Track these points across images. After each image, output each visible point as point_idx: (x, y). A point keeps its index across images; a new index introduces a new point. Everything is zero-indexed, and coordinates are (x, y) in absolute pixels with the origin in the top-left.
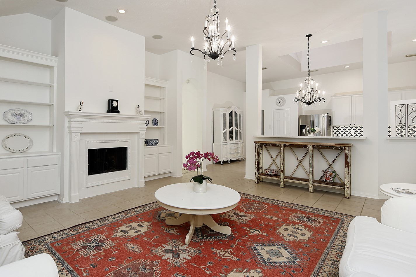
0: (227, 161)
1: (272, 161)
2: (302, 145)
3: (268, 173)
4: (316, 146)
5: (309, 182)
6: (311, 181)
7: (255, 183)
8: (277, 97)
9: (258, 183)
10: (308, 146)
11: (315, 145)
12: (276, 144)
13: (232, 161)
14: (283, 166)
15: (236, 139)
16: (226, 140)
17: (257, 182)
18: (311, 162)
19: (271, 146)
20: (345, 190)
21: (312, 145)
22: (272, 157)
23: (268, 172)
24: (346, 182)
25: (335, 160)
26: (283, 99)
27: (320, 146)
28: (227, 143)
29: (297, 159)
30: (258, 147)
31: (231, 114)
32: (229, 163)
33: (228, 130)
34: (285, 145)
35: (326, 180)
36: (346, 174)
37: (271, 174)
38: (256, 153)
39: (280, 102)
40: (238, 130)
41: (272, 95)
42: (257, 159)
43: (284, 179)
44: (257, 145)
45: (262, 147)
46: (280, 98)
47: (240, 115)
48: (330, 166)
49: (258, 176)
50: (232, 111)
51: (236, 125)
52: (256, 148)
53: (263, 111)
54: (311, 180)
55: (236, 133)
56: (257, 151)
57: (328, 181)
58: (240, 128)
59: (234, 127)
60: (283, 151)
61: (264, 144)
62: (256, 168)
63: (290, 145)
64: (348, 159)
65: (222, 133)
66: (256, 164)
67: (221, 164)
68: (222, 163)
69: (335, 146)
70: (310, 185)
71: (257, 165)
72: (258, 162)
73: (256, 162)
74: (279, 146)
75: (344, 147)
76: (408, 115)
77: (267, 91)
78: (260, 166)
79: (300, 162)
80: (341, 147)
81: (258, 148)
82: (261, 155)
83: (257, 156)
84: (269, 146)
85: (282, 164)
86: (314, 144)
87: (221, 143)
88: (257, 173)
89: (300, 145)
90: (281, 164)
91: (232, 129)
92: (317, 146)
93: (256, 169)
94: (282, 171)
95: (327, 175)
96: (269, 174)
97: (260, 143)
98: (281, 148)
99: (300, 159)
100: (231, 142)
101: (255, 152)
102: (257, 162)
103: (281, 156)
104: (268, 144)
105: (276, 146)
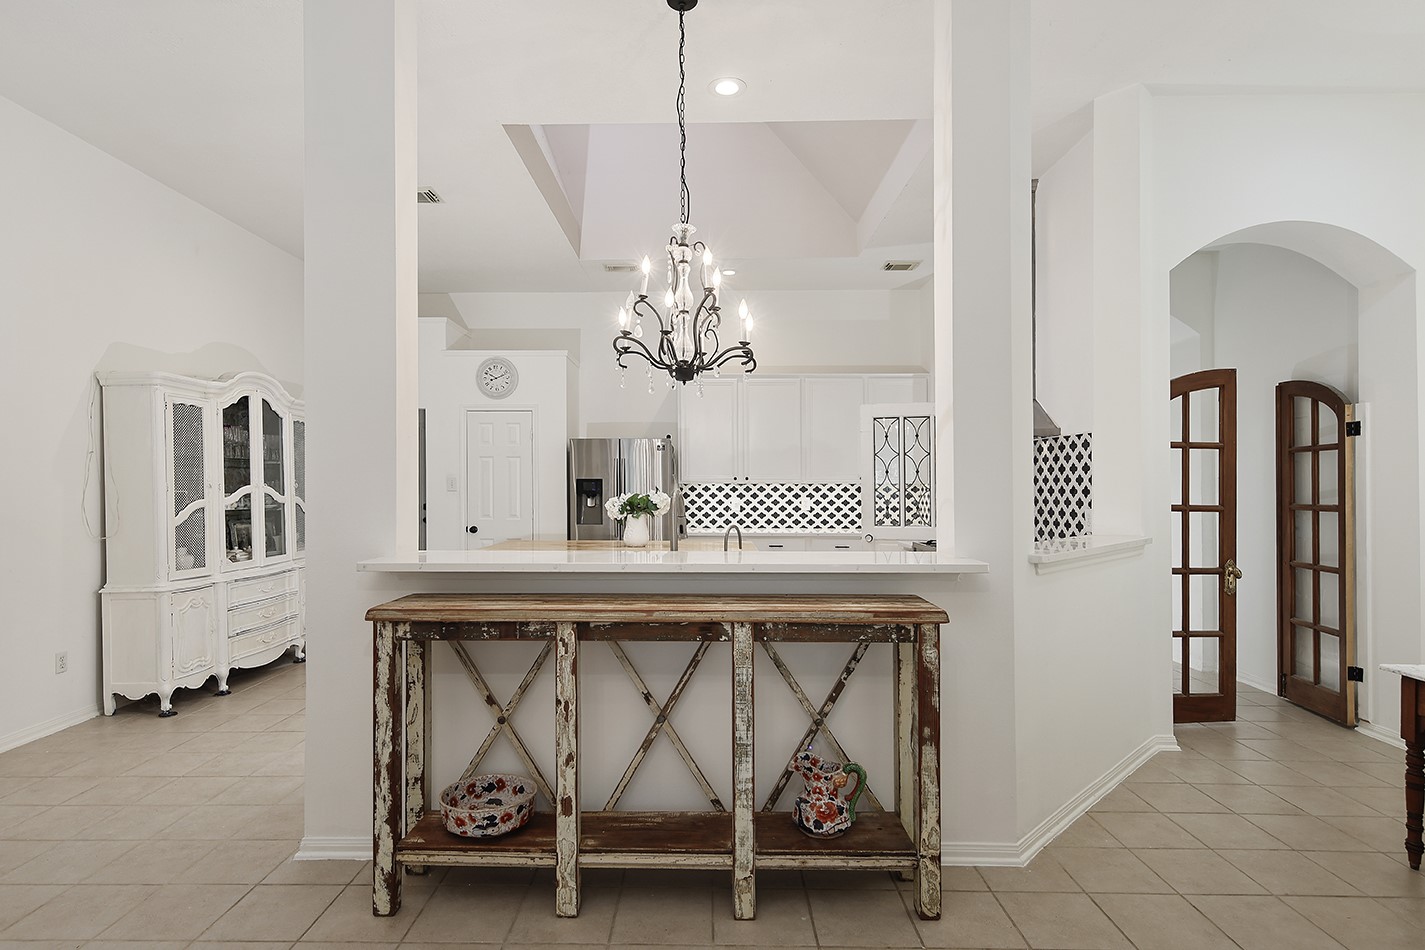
0: (213, 681)
1: (494, 723)
2: (692, 624)
3: (470, 830)
4: (769, 626)
5: (732, 852)
6: (742, 845)
7: (376, 912)
8: (480, 356)
9: (393, 913)
10: (728, 627)
11: (764, 624)
12: (527, 624)
13: (238, 676)
14: (570, 772)
15: (274, 546)
16: (200, 562)
17: (384, 907)
18: (741, 726)
19: (492, 638)
20: (923, 872)
21: (751, 623)
22: (490, 700)
23: (473, 820)
24: (924, 825)
25: (839, 687)
26: (510, 371)
27: (791, 624)
28: (208, 581)
29: (647, 697)
30: (396, 646)
31: (236, 415)
32: (222, 693)
33: (216, 502)
34: (583, 630)
35: (819, 825)
36: (928, 781)
37: (489, 831)
38: (382, 697)
39: (495, 380)
40: (289, 500)
41: (460, 344)
42: (385, 735)
43: (581, 851)
44: (388, 632)
45: (423, 644)
46: (495, 363)
47: (299, 427)
48: (818, 723)
49: (396, 864)
50: (244, 401)
51: (274, 475)
52: (376, 659)
53: (422, 414)
54: (742, 839)
55: (274, 515)
56: (391, 680)
57: (827, 826)
58: (300, 492)
59: (257, 488)
60: (574, 671)
61: (441, 624)
62: (379, 802)
63: (616, 625)
64: (932, 692)
65: (168, 520)
66: (377, 775)
67: (163, 715)
68: (166, 706)
69: (870, 626)
70: (739, 875)
71: (385, 785)
72: (395, 756)
73: (376, 762)
74: (547, 632)
75: (917, 626)
76: (905, 454)
77: (440, 324)
78: (410, 770)
79: (663, 717)
80: (899, 628)
81: (393, 659)
82: (417, 692)
83: (385, 714)
84: (479, 637)
85: (570, 758)
86: (760, 618)
87: (164, 585)
88: (387, 844)
89: (677, 624)
90: (562, 759)
91: (248, 496)
92: (775, 624)
93: (383, 810)
94: (566, 802)
95: (821, 793)
96: (479, 833)
97: (414, 624)
98: (561, 650)
99: (661, 695)
100: (243, 568)
101: (376, 686)
102: (385, 759)
103: (558, 702)
104: (470, 624)
105: (524, 636)
